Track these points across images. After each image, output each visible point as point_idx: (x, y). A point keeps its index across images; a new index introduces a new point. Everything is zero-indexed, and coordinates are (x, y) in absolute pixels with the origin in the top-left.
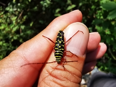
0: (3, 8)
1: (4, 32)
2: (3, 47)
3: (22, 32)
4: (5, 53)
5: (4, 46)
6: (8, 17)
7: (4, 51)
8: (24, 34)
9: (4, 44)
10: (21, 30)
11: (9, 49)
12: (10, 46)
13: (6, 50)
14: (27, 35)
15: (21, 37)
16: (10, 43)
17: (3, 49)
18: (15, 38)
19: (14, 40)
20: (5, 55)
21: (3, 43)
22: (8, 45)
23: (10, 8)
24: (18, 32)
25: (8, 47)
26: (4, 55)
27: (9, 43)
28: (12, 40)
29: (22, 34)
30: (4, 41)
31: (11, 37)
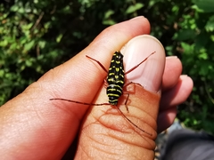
0: (5, 6)
1: (9, 52)
2: (5, 80)
3: (41, 53)
4: (9, 91)
5: (7, 79)
6: (14, 25)
7: (6, 87)
8: (44, 58)
9: (8, 75)
10: (38, 50)
11: (17, 84)
12: (19, 80)
13: (10, 87)
14: (50, 59)
15: (39, 63)
16: (18, 74)
17: (5, 84)
18: (29, 63)
19: (27, 68)
20: (9, 95)
21: (5, 73)
22: (15, 77)
23: (19, 8)
24: (33, 53)
25: (15, 80)
26: (6, 95)
27: (16, 73)
28: (23, 68)
29: (40, 57)
30: (7, 70)
31: (20, 61)
